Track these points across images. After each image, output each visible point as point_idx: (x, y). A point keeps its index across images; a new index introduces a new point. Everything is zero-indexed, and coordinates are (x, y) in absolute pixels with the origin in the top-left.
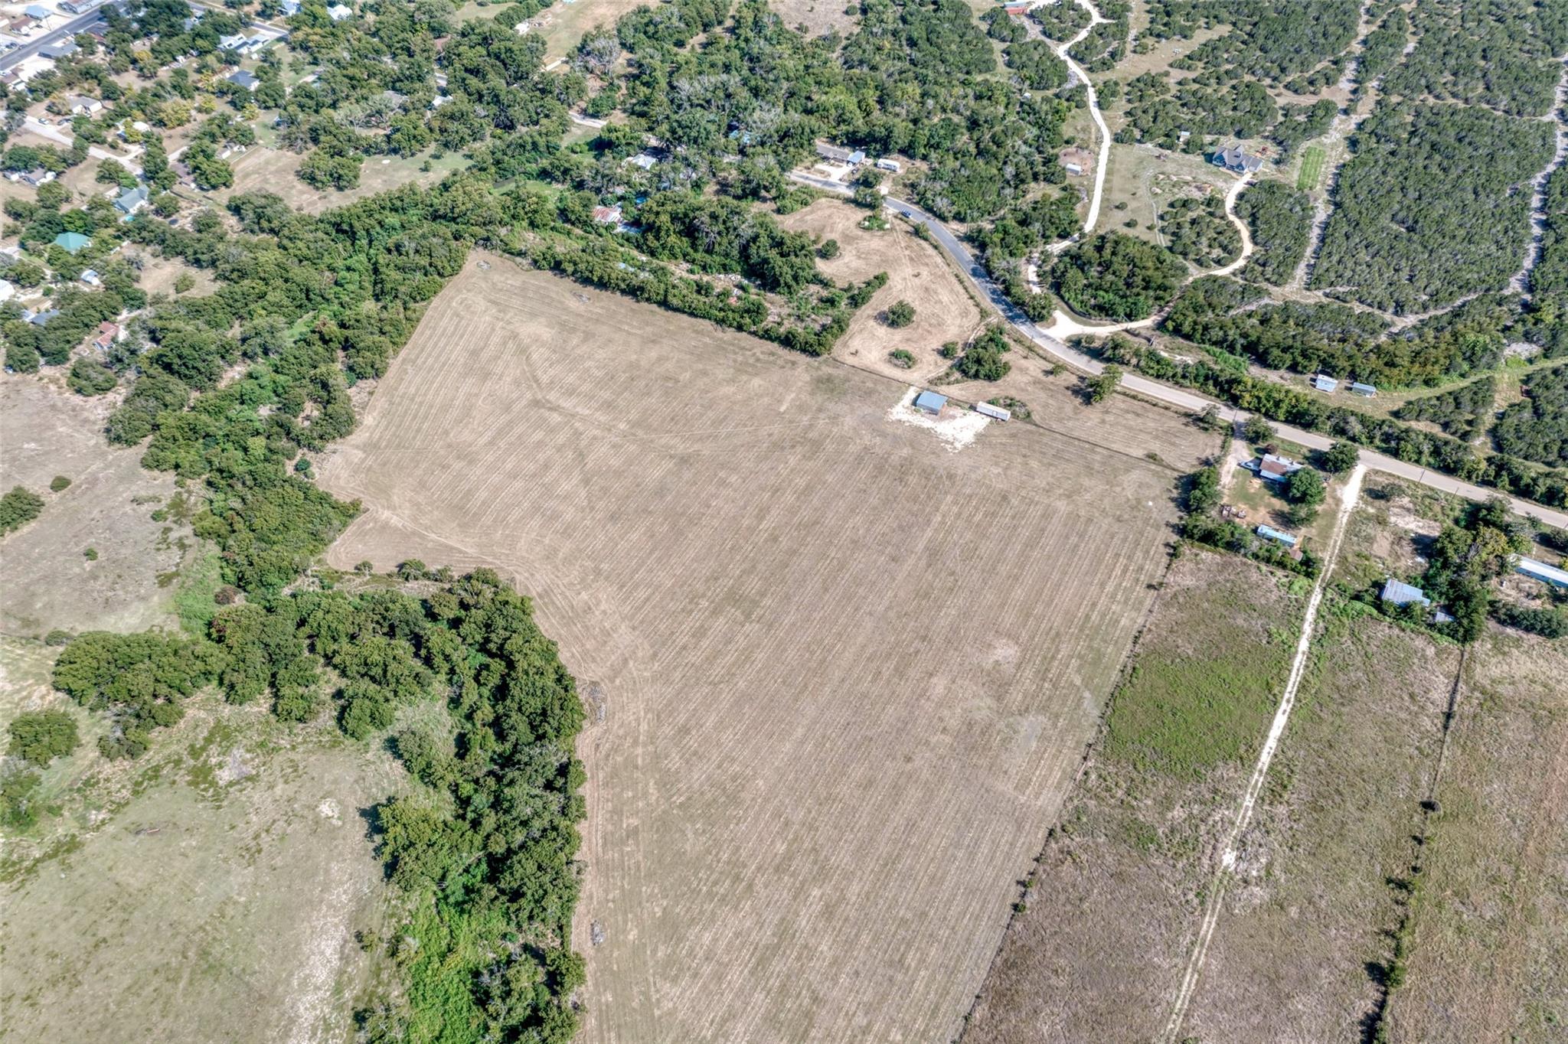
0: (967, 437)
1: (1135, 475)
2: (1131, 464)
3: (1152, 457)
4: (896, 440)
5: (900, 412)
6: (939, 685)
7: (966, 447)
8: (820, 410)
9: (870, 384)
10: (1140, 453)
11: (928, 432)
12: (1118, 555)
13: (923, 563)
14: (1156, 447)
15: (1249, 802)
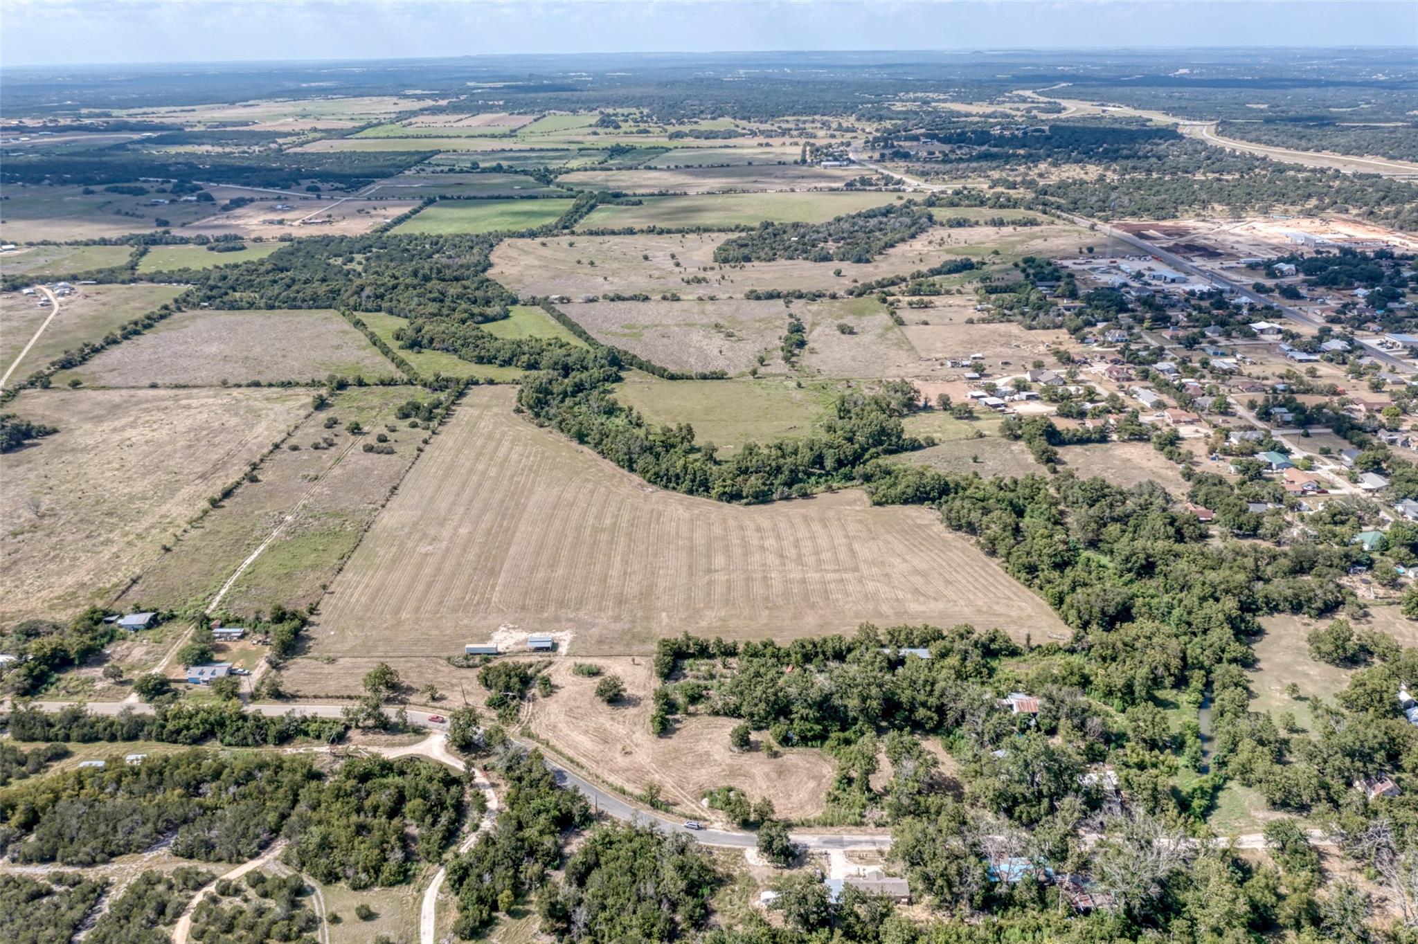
0: (498, 636)
1: (347, 646)
2: (351, 653)
3: (332, 661)
4: (557, 619)
5: (565, 638)
6: (463, 531)
7: (496, 630)
8: (633, 622)
9: (606, 647)
10: (341, 661)
11: (533, 630)
12: (358, 601)
13: (497, 569)
14: (328, 669)
15: (275, 533)
